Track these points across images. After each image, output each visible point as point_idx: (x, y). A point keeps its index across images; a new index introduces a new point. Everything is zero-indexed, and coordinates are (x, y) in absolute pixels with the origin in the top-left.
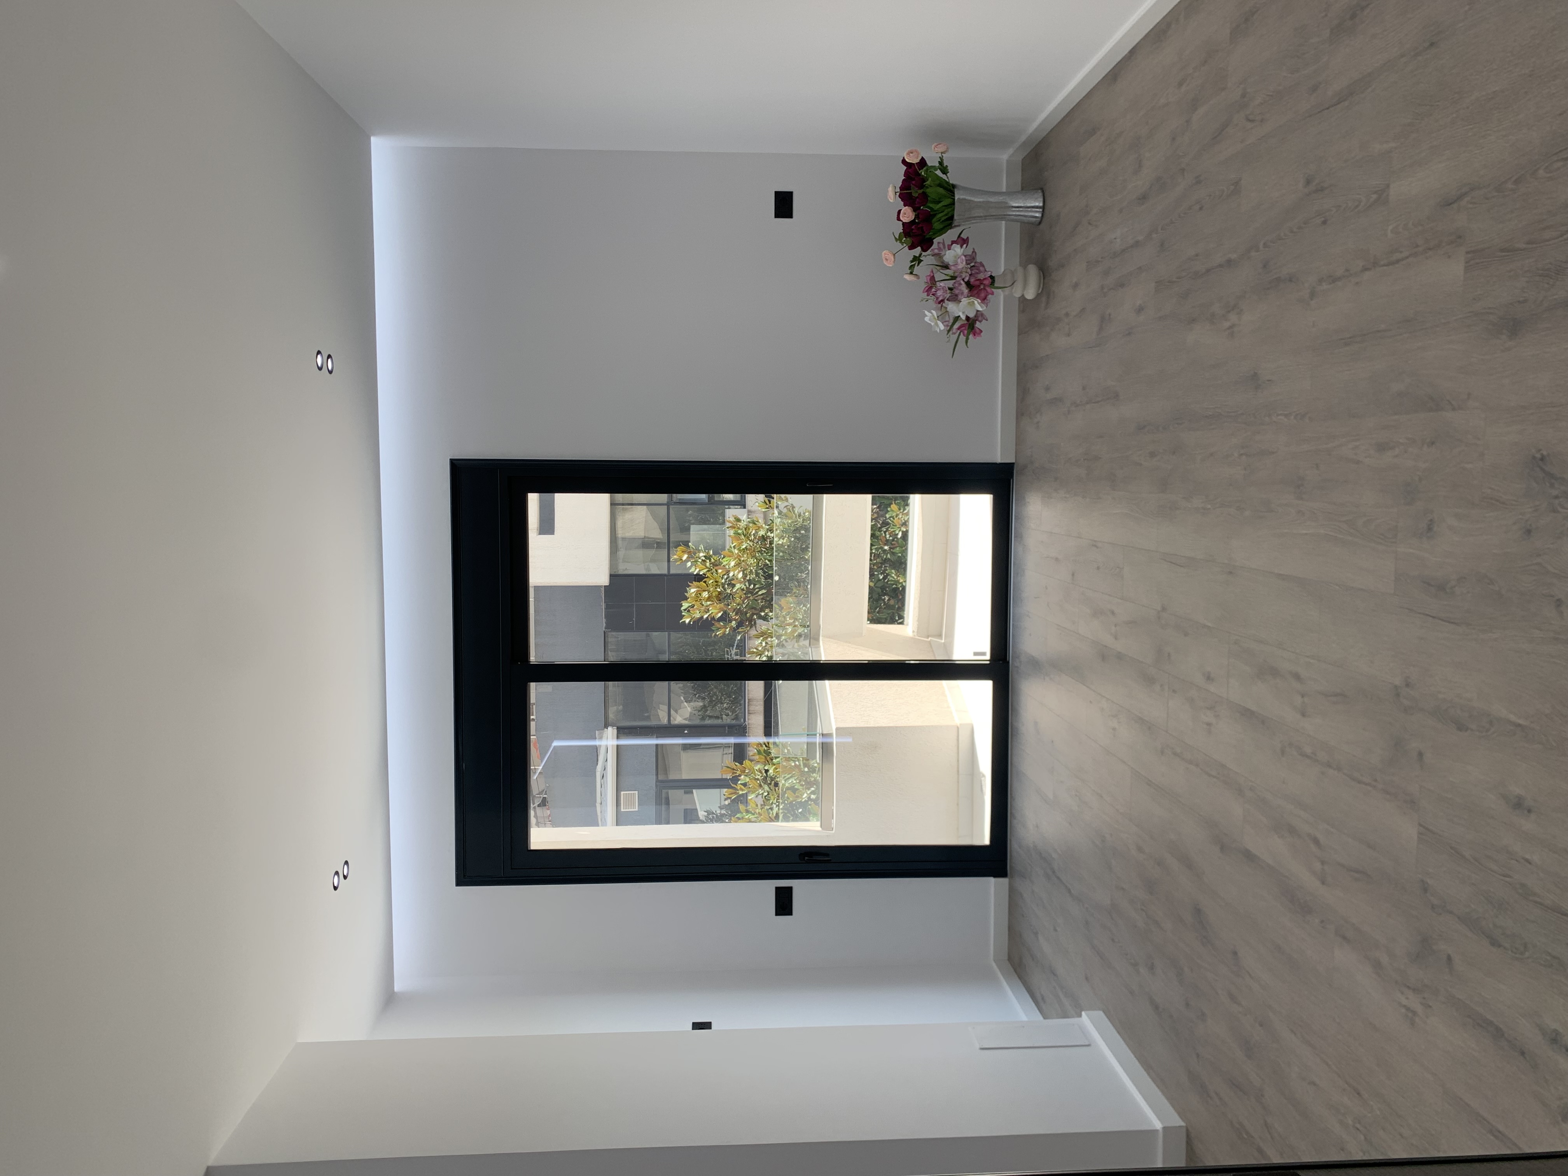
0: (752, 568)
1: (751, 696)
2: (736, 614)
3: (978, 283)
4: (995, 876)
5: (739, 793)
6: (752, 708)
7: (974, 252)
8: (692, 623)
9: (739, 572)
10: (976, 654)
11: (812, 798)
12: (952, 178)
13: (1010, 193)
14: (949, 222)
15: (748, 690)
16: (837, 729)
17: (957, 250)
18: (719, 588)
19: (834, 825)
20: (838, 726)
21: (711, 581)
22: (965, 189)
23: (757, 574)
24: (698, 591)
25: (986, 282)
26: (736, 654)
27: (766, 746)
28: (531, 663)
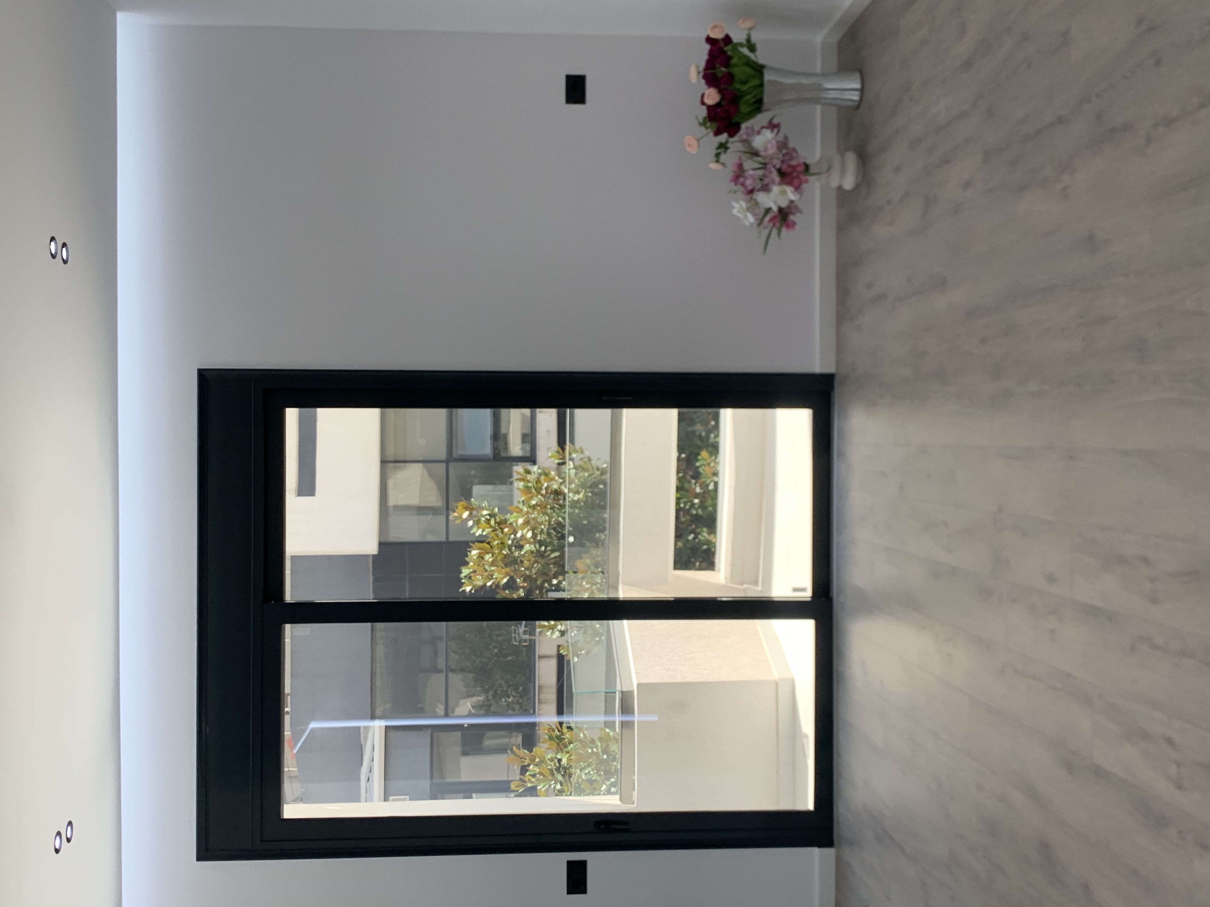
0: (543, 527)
1: (542, 683)
2: (524, 581)
3: (790, 170)
4: (819, 846)
5: (527, 785)
6: (543, 696)
7: (786, 138)
8: (473, 592)
9: (528, 531)
10: (795, 590)
11: (612, 791)
12: (760, 57)
13: (824, 75)
14: (758, 106)
15: (539, 676)
16: (639, 685)
17: (768, 135)
18: (505, 551)
19: (635, 799)
20: (639, 682)
21: (496, 542)
22: (776, 70)
23: (549, 534)
24: (480, 553)
25: (800, 169)
26: (525, 632)
27: (559, 731)
28: (287, 602)
